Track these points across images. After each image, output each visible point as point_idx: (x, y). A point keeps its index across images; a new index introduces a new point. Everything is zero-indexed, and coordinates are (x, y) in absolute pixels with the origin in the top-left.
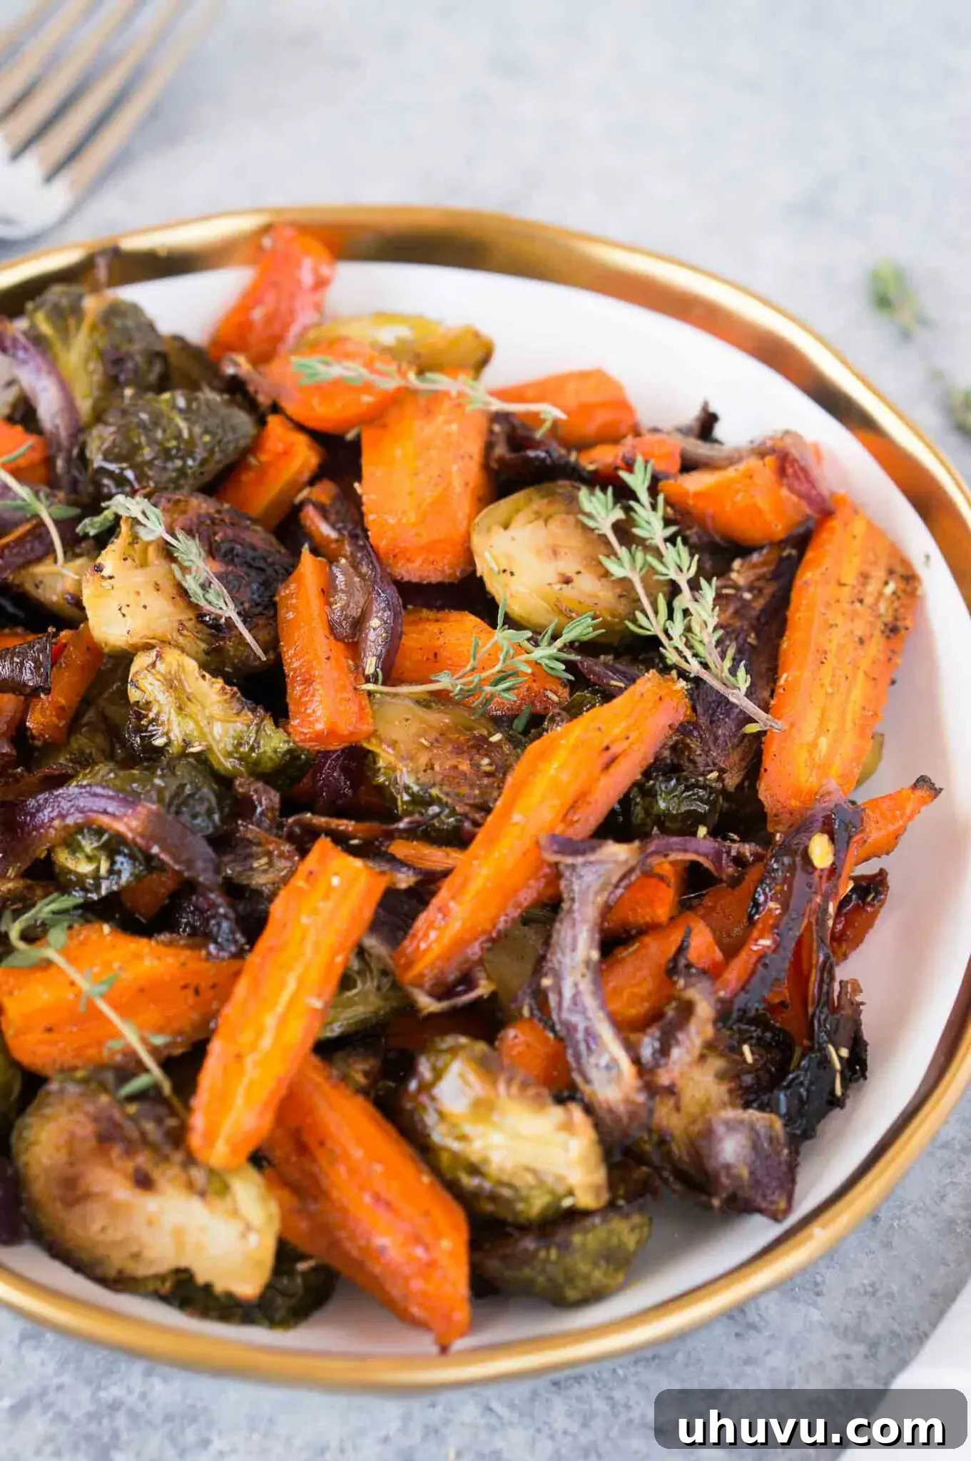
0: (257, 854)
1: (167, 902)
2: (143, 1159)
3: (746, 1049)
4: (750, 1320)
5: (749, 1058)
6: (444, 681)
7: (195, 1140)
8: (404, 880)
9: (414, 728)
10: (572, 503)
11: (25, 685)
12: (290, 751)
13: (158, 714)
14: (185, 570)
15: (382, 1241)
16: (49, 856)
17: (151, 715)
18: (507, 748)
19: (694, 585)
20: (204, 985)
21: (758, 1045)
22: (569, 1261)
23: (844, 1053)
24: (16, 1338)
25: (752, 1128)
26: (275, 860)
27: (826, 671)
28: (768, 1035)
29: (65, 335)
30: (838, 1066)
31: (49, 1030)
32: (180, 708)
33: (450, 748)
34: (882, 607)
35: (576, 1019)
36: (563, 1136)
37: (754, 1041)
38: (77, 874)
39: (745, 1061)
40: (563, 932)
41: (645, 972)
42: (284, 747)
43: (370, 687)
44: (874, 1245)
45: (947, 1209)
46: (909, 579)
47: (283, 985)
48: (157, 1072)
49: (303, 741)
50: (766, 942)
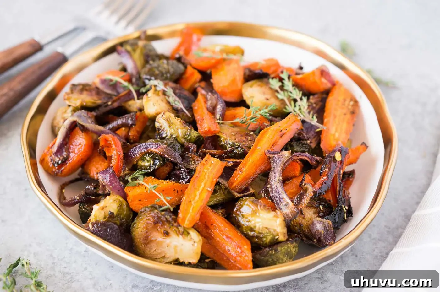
0: (191, 160)
1: (167, 175)
2: (166, 227)
3: (321, 206)
4: (325, 279)
5: (322, 209)
6: (237, 120)
7: (180, 220)
8: (230, 164)
9: (230, 131)
10: (268, 83)
11: (129, 124)
12: (198, 136)
13: (164, 128)
14: (169, 97)
15: (228, 248)
16: (137, 163)
17: (162, 129)
18: (255, 136)
19: (301, 99)
20: (179, 190)
21: (324, 206)
22: (277, 255)
23: (347, 208)
24: (131, 287)
25: (324, 223)
26: (196, 162)
27: (337, 120)
28: (326, 204)
29: (134, 50)
30: (345, 210)
31: (140, 200)
32: (170, 126)
33: (240, 135)
34: (350, 107)
35: (277, 195)
36: (275, 218)
37: (323, 205)
38: (145, 166)
39: (321, 209)
40: (272, 174)
41: (294, 186)
42: (196, 135)
43: (219, 121)
44: (357, 262)
45: (375, 253)
46: (356, 102)
47: (201, 185)
48: (168, 205)
49: (202, 133)
50: (325, 178)
